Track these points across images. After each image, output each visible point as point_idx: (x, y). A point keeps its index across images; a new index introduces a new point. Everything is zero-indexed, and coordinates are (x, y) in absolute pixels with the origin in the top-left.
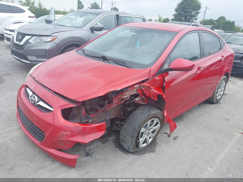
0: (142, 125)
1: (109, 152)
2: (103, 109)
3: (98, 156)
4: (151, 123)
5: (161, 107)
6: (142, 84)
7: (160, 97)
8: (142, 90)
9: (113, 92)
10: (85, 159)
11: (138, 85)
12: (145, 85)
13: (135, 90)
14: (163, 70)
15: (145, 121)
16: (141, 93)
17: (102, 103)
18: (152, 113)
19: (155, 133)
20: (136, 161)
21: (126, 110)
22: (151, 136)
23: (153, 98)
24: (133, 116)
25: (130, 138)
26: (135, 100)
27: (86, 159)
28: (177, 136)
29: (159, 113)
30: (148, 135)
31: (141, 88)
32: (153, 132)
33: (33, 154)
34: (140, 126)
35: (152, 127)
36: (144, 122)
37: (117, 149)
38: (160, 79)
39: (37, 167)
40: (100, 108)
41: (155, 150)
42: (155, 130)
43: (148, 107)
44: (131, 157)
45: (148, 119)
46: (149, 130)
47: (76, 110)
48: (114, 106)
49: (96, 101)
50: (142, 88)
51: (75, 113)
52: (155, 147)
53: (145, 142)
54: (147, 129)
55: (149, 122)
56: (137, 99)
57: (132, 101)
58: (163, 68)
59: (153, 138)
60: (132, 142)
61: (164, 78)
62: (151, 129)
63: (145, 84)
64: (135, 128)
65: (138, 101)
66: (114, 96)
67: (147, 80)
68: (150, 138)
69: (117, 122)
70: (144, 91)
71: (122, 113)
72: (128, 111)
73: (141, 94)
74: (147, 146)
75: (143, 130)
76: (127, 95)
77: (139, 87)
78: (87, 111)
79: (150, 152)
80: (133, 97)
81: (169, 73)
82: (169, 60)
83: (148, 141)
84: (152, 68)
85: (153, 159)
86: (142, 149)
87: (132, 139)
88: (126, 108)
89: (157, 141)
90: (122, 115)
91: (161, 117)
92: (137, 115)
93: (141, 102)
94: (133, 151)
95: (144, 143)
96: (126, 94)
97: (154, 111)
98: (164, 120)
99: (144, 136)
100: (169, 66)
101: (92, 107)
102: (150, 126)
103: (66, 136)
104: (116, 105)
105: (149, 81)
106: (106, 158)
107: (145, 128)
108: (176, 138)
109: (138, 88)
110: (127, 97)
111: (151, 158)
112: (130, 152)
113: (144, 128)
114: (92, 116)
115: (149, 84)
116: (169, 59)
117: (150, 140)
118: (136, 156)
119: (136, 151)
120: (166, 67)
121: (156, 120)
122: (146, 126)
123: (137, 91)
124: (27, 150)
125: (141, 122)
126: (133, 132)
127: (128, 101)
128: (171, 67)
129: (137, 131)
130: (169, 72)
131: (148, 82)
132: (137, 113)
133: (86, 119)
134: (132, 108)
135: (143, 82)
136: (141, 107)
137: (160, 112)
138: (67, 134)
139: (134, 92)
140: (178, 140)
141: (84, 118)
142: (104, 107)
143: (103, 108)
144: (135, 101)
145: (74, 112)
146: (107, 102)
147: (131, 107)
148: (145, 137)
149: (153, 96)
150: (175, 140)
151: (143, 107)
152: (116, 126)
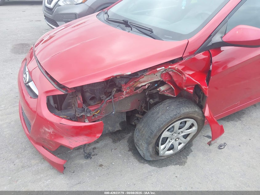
0: (163, 128)
1: (118, 156)
2: (109, 100)
3: (101, 160)
4: (182, 125)
5: (202, 102)
6: (170, 67)
7: (197, 88)
8: (170, 75)
9: (122, 77)
10: (83, 162)
11: (163, 68)
12: (174, 69)
13: (159, 74)
14: (210, 44)
15: (169, 122)
16: (168, 79)
17: (109, 90)
18: (183, 112)
19: (189, 138)
20: (152, 175)
21: (148, 102)
22: (181, 142)
23: (185, 88)
24: (153, 114)
25: (144, 144)
26: (158, 89)
27: (85, 162)
28: (225, 143)
29: (195, 111)
30: (176, 140)
31: (168, 73)
32: (185, 137)
33: (24, 146)
34: (160, 130)
35: (184, 130)
36: (168, 124)
37: (130, 153)
38: (204, 59)
39: (22, 164)
40: (105, 97)
41: (185, 162)
42: (188, 135)
43: (179, 102)
44: (147, 168)
45: (175, 120)
46: (179, 133)
47: (71, 98)
48: (124, 97)
49: (101, 87)
50: (170, 73)
51: (70, 102)
52: (186, 157)
53: (172, 148)
54: (175, 133)
55: (177, 124)
56: (162, 88)
57: (155, 90)
58: (211, 40)
59: (185, 144)
60: (148, 149)
61: (210, 57)
62: (181, 133)
63: (176, 66)
64: (152, 130)
65: (163, 91)
66: (123, 83)
67: (181, 59)
68: (180, 144)
69: (137, 115)
70: (173, 78)
71: (144, 105)
72: (150, 103)
73: (169, 81)
74: (175, 154)
75: (166, 134)
76: (144, 82)
77: (165, 70)
78: (84, 101)
79: (176, 164)
80: (156, 85)
81: (222, 50)
82: (223, 29)
83: (176, 148)
84: (190, 40)
85: (178, 176)
86: (166, 157)
87: (148, 146)
88: (148, 99)
89: (192, 148)
90: (143, 108)
91: (199, 118)
92: (158, 113)
93: (168, 93)
94: (151, 159)
95: (169, 150)
96: (141, 80)
97: (187, 108)
98: (204, 121)
99: (169, 142)
100: (222, 37)
101: (93, 96)
102: (179, 129)
103: (48, 134)
104: (127, 96)
105: (184, 61)
106: (111, 165)
107: (171, 132)
108: (223, 147)
109: (163, 71)
110: (145, 85)
111: (174, 174)
112: (147, 160)
113: (169, 131)
114: (91, 109)
115: (183, 67)
116: (225, 25)
117: (180, 147)
118: (153, 168)
119: (156, 159)
120: (217, 39)
121: (190, 122)
122: (172, 129)
123: (161, 77)
124: (20, 140)
125: (162, 124)
126: (149, 137)
127: (150, 90)
128: (224, 39)
129: (155, 135)
130: (222, 48)
131: (180, 63)
132: (159, 110)
133: (82, 112)
134: (157, 100)
135: (173, 62)
136: (168, 101)
137: (197, 110)
138: (49, 131)
139: (157, 78)
140: (225, 150)
141: (78, 111)
142: (110, 97)
143: (108, 98)
144: (159, 91)
145: (69, 100)
146: (115, 89)
147: (155, 98)
148: (171, 143)
149: (186, 87)
150: (220, 149)
151: (171, 101)
152: (136, 119)
